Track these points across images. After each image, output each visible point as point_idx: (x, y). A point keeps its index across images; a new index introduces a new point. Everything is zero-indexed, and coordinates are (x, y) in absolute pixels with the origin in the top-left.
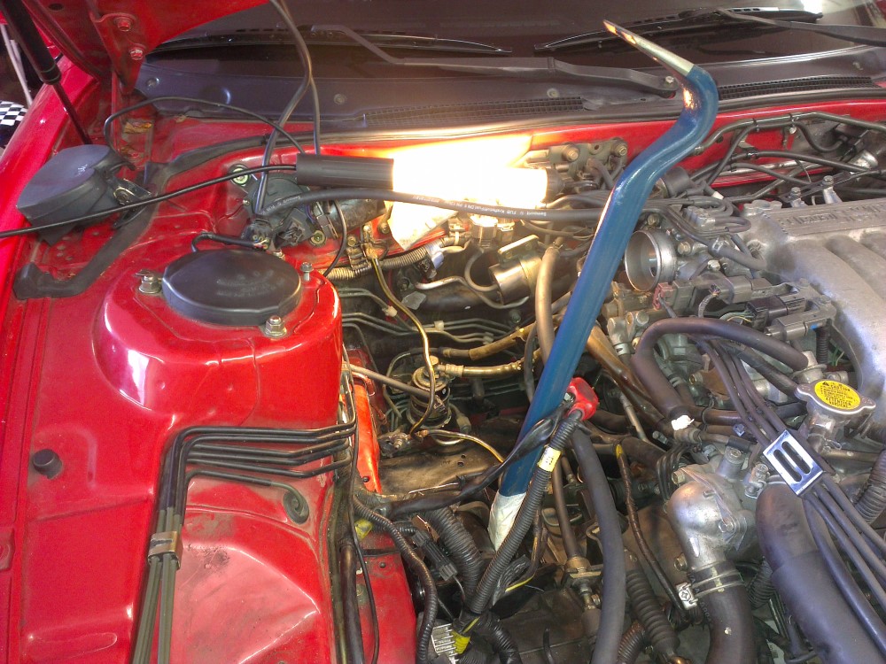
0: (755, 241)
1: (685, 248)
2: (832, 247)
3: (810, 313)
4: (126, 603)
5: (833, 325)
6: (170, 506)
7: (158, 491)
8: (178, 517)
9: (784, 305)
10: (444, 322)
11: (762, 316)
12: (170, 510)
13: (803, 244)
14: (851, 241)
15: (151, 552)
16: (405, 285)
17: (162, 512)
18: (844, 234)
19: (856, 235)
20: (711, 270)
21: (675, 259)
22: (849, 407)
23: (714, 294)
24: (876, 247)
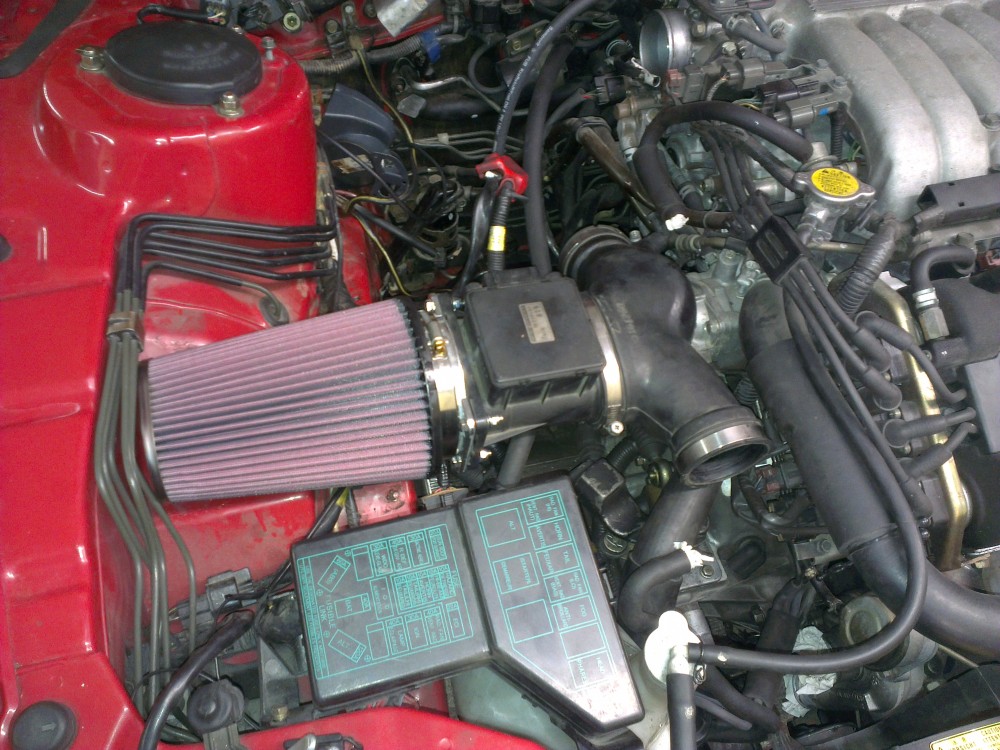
0: (780, 20)
1: (701, 28)
2: (865, 26)
3: (823, 96)
4: (87, 375)
5: (848, 111)
6: (127, 288)
7: (115, 277)
8: (136, 300)
9: (796, 88)
10: (450, 134)
11: (770, 102)
12: (127, 292)
13: (830, 22)
14: (887, 19)
15: (110, 330)
16: (400, 87)
17: (119, 295)
18: (882, 11)
19: (895, 12)
20: (727, 54)
21: (690, 43)
22: (845, 194)
23: (723, 80)
24: (915, 25)
